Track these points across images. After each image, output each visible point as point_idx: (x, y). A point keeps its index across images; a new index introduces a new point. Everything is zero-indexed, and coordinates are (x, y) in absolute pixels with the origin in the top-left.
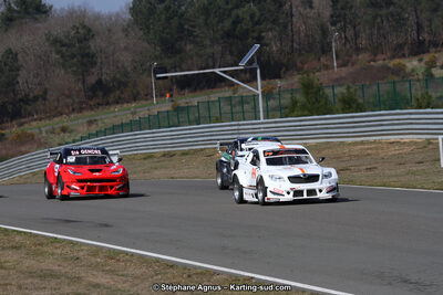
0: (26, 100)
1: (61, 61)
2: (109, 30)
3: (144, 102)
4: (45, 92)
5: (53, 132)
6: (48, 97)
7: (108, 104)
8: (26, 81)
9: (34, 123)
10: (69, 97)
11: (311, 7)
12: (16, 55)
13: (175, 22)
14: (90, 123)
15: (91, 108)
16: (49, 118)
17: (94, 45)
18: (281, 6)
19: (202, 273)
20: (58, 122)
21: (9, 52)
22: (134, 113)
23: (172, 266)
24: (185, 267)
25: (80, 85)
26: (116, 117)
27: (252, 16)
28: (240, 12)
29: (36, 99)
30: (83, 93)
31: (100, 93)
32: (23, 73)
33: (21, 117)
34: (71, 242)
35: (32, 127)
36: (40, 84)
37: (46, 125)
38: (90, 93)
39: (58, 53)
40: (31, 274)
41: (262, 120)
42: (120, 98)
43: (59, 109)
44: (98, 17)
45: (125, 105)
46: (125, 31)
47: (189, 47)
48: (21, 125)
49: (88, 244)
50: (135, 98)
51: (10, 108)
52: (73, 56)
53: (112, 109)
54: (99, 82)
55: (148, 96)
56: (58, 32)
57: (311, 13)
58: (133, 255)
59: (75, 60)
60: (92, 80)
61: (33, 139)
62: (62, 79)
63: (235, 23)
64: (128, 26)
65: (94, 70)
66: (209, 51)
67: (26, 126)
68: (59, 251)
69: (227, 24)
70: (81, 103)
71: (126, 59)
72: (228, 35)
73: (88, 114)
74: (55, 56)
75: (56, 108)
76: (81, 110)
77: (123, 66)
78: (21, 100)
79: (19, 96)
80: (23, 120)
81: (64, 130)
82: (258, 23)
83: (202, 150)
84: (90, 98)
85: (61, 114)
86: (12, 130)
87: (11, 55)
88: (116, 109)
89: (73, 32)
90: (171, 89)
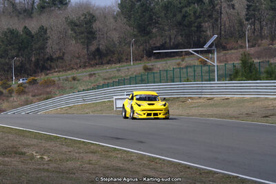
0: (51, 59)
1: (74, 35)
2: (105, 17)
3: (125, 64)
4: (64, 54)
5: (67, 80)
6: (65, 58)
7: (102, 64)
8: (52, 47)
9: (55, 74)
10: (78, 58)
11: (234, 8)
12: (46, 30)
14: (91, 75)
15: (92, 66)
16: (65, 71)
17: (96, 25)
18: (214, 7)
19: (207, 173)
20: (70, 74)
21: (42, 28)
22: (118, 71)
23: (189, 168)
25: (85, 51)
26: (107, 72)
28: (188, 10)
29: (57, 59)
30: (86, 56)
31: (97, 57)
32: (50, 42)
33: (47, 70)
34: (125, 151)
35: (54, 76)
36: (60, 49)
37: (63, 75)
38: (91, 57)
39: (72, 30)
40: (108, 168)
41: (216, 82)
42: (110, 60)
43: (72, 66)
44: (98, 8)
45: (113, 65)
46: (115, 18)
47: (155, 30)
48: (47, 75)
49: (136, 153)
50: (120, 61)
51: (41, 63)
52: (82, 33)
53: (105, 67)
54: (98, 50)
55: (128, 60)
56: (74, 17)
58: (164, 160)
59: (83, 35)
60: (93, 48)
61: (54, 84)
62: (75, 47)
63: (184, 16)
64: (117, 15)
65: (94, 42)
67: (50, 76)
68: (119, 156)
70: (85, 63)
71: (115, 36)
72: (180, 24)
73: (90, 70)
74: (70, 32)
75: (69, 65)
76: (85, 67)
77: (113, 40)
78: (48, 59)
79: (47, 56)
80: (48, 72)
81: (74, 79)
82: (199, 17)
83: (178, 98)
84: (91, 60)
85: (73, 69)
86: (41, 78)
87: (43, 30)
88: (107, 67)
89: (82, 18)
90: (142, 57)
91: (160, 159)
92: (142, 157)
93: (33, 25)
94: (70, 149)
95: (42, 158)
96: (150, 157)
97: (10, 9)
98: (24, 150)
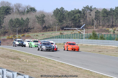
0: (30, 29)
1: (38, 21)
2: (48, 16)
3: (54, 32)
4: (34, 27)
5: (35, 36)
6: (34, 28)
7: (47, 31)
8: (30, 25)
10: (39, 29)
11: (91, 16)
13: (62, 16)
14: (43, 35)
15: (43, 32)
16: (34, 33)
17: (45, 19)
18: (85, 15)
19: (80, 69)
20: (36, 34)
21: (28, 18)
22: (52, 34)
23: (74, 67)
24: (76, 67)
25: (41, 27)
26: (48, 34)
27: (78, 16)
28: (76, 15)
29: (32, 28)
31: (45, 29)
32: (30, 23)
33: (28, 32)
34: (53, 60)
35: (31, 34)
37: (33, 34)
39: (37, 19)
40: (48, 65)
41: (84, 39)
42: (49, 30)
44: (46, 13)
45: (50, 32)
47: (64, 21)
48: (28, 34)
49: (57, 61)
50: (52, 30)
51: (26, 30)
52: (40, 21)
54: (45, 26)
55: (55, 30)
56: (38, 15)
57: (91, 17)
60: (44, 26)
61: (30, 37)
62: (38, 25)
63: (75, 17)
65: (44, 24)
66: (69, 22)
68: (51, 62)
69: (73, 17)
70: (41, 30)
71: (51, 22)
72: (73, 19)
73: (42, 33)
74: (36, 20)
76: (41, 32)
77: (50, 24)
78: (29, 29)
81: (37, 36)
82: (80, 18)
84: (43, 29)
85: (37, 32)
86: (26, 34)
87: (28, 19)
88: (48, 32)
89: (41, 16)
90: (60, 30)
91: (65, 64)
92: (59, 63)
93: (25, 17)
94: (36, 59)
95: (26, 61)
96: (61, 62)
97: (17, 12)
98: (20, 58)
